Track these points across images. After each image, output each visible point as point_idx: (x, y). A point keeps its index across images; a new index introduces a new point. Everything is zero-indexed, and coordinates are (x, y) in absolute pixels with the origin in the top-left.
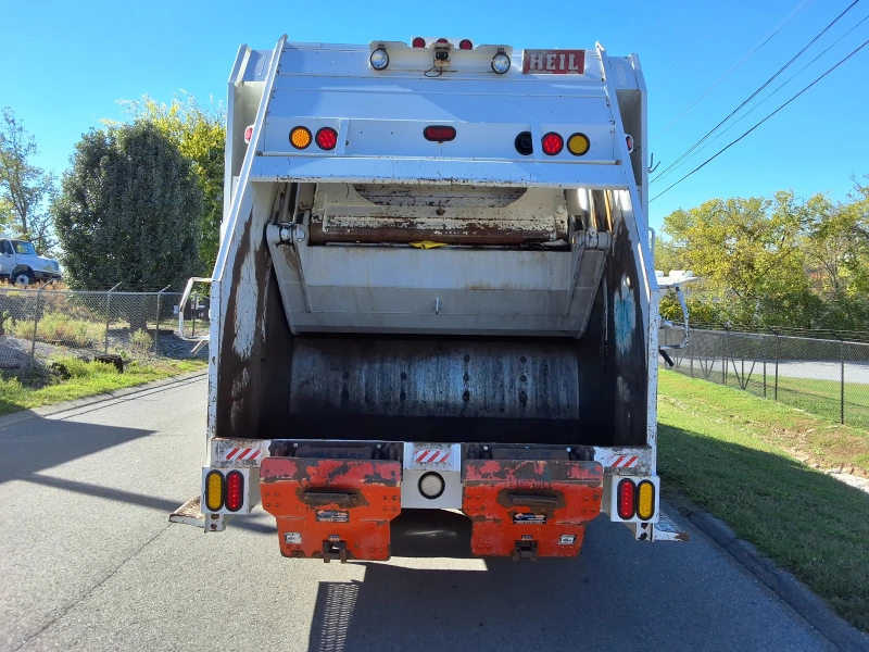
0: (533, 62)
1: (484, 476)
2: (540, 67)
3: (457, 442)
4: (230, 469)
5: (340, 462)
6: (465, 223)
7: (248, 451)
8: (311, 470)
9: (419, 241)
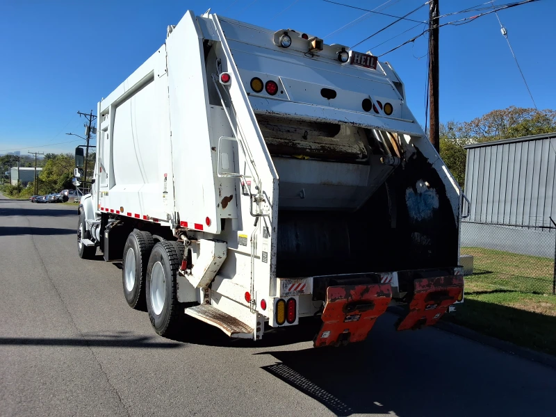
0: (356, 58)
1: (423, 287)
2: (359, 62)
3: (395, 271)
4: (289, 297)
5: (364, 287)
6: (319, 145)
7: (300, 284)
8: (352, 292)
9: (299, 155)
